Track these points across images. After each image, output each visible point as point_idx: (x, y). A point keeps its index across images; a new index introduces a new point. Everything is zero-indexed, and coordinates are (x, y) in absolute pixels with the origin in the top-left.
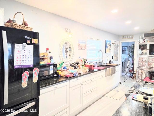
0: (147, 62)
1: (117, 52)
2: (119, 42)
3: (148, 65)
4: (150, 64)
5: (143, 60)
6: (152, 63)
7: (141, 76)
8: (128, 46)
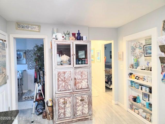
0: (73, 79)
1: (5, 61)
2: (9, 36)
3: (74, 85)
4: (78, 83)
5: (66, 76)
6: (81, 80)
7: (63, 111)
8: (26, 50)
